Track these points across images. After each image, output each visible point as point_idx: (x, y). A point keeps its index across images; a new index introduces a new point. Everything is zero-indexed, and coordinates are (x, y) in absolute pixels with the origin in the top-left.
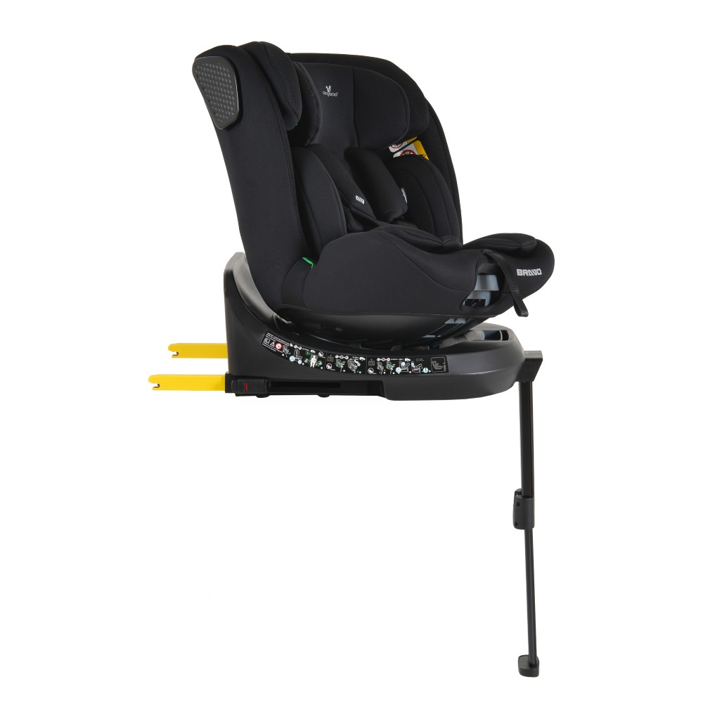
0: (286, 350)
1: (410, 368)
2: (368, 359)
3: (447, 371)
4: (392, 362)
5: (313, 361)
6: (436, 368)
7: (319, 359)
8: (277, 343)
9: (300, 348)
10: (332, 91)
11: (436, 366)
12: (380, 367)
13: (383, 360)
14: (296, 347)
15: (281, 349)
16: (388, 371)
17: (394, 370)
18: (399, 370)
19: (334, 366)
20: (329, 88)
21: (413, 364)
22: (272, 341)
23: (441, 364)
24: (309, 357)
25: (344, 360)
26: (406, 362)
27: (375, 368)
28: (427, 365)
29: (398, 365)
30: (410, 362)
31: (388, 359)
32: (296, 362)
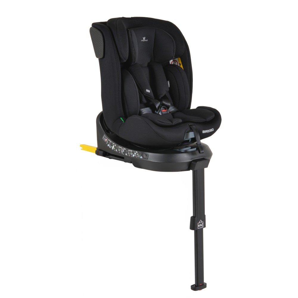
0: (107, 142)
1: (137, 156)
2: (126, 150)
3: (147, 159)
4: (132, 152)
5: (113, 147)
6: (144, 157)
7: (115, 147)
8: (106, 138)
9: (111, 142)
10: (146, 39)
11: (145, 156)
12: (129, 153)
13: (130, 151)
14: (110, 141)
15: (106, 141)
16: (131, 155)
17: (132, 155)
18: (134, 156)
19: (118, 151)
20: (144, 38)
21: (138, 154)
22: (105, 138)
23: (146, 156)
24: (112, 146)
25: (120, 148)
26: (136, 153)
27: (127, 153)
28: (142, 155)
29: (134, 154)
30: (137, 153)
31: (131, 151)
32: (109, 147)
